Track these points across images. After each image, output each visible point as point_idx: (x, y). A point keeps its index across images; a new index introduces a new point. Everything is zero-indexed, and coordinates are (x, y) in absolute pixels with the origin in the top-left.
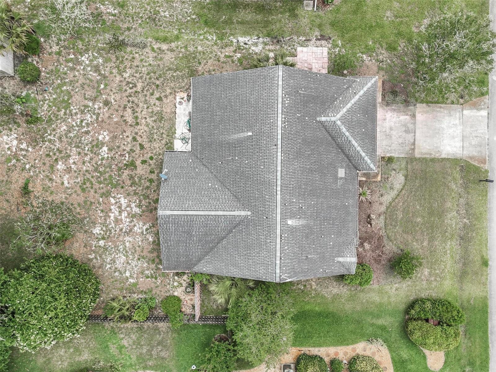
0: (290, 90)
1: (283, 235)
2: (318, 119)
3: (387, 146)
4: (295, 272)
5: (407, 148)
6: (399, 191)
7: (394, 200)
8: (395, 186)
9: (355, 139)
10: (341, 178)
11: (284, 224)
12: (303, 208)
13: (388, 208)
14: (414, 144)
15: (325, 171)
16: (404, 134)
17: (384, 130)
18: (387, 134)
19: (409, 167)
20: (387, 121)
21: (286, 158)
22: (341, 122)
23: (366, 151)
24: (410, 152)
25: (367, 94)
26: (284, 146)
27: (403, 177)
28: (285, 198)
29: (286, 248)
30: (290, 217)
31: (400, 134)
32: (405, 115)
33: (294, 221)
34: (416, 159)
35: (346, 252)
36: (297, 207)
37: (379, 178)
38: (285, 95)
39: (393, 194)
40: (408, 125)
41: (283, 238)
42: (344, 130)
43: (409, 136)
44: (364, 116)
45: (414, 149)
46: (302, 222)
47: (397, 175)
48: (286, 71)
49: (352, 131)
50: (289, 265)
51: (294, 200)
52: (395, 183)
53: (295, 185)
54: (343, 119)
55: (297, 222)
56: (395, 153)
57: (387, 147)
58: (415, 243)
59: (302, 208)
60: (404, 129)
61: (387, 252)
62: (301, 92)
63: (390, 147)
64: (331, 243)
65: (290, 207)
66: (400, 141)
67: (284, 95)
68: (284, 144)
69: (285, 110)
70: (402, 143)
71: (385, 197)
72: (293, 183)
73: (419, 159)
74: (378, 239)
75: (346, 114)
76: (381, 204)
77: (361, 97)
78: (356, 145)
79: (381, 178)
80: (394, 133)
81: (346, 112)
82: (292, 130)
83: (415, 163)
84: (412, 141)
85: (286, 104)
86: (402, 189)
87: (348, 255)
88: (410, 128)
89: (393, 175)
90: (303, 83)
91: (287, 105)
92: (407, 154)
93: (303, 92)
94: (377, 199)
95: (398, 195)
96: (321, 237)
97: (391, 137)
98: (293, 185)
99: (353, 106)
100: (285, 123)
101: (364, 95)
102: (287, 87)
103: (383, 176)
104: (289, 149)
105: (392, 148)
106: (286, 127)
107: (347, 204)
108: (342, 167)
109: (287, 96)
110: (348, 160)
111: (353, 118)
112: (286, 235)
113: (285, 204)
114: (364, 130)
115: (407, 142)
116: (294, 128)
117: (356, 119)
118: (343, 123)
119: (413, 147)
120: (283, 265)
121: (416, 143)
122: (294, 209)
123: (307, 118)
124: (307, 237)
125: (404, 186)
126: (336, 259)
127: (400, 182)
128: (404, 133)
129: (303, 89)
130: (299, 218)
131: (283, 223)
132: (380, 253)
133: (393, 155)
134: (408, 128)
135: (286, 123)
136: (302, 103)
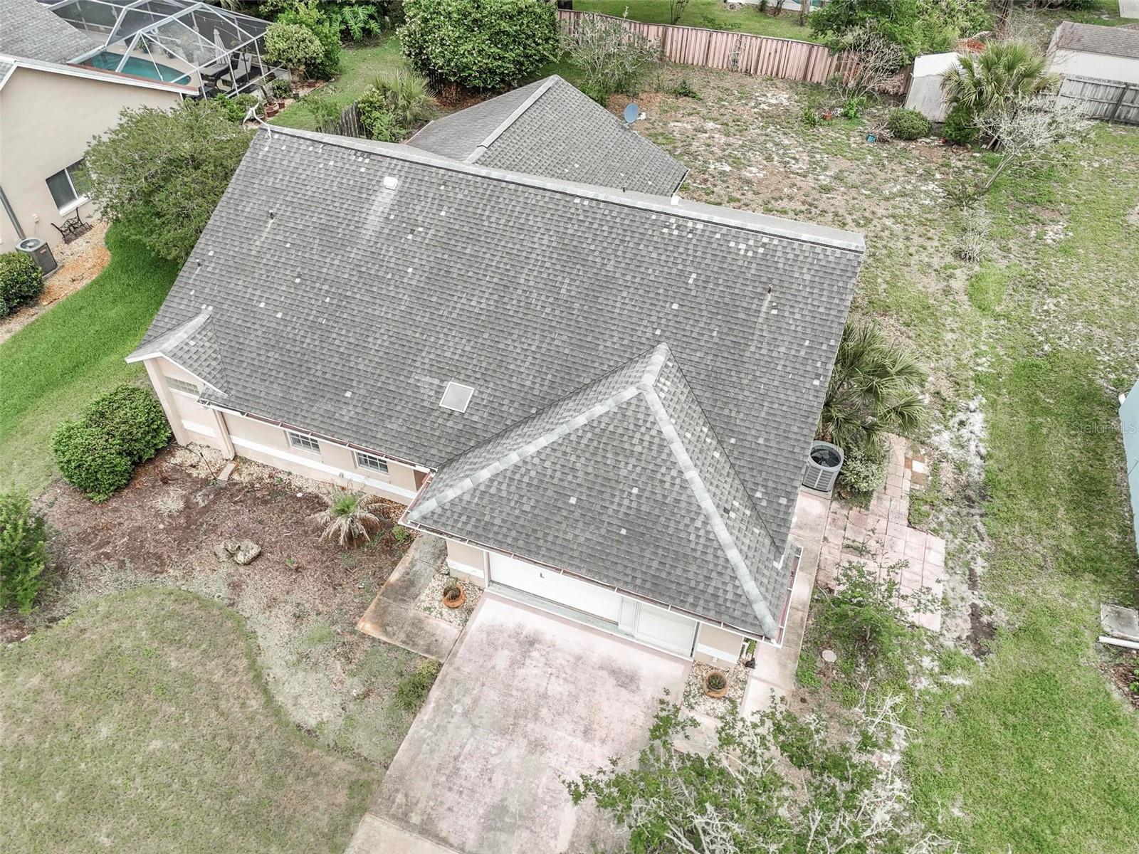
0: (780, 266)
1: (367, 161)
2: (663, 347)
3: (475, 701)
4: (256, 174)
5: (422, 790)
6: (271, 686)
7: (253, 655)
8: (301, 675)
9: (553, 448)
10: (439, 392)
11: (393, 169)
12: (410, 237)
13: (240, 622)
14: (427, 830)
15: (486, 336)
16: (490, 797)
17: (544, 712)
18: (521, 722)
19: (341, 766)
20: (578, 742)
21: (573, 210)
22: (629, 403)
23: (493, 491)
24: (400, 798)
25: (710, 558)
26: (611, 211)
27: (312, 722)
28: (463, 186)
29: (331, 163)
30: (405, 189)
31: (499, 780)
32: (575, 834)
33: (387, 200)
34: (357, 811)
35: (208, 344)
36: (420, 218)
37: (366, 626)
38: (764, 245)
39: (275, 661)
40: (526, 834)
41: (360, 159)
42: (599, 410)
43: (473, 822)
44: (626, 521)
45: (402, 819)
46: (373, 222)
47: (338, 701)
48: (844, 261)
49: (585, 441)
50: (285, 163)
51: (443, 213)
52: (311, 678)
53: (486, 223)
54: (634, 415)
55: (381, 209)
56: (428, 727)
57: (468, 701)
58: (35, 681)
59: (412, 231)
60: (514, 805)
61: (95, 570)
62: (766, 303)
63: (466, 714)
64: (262, 305)
65: (431, 195)
66: (469, 769)
67: (765, 240)
68: (614, 214)
69: (718, 236)
70: (456, 771)
71: (284, 627)
72: (493, 219)
73: (348, 832)
74: (159, 557)
75: (654, 432)
76: (272, 603)
77: (705, 523)
78: (531, 449)
79: (363, 636)
80: (515, 752)
81: (660, 432)
82: (651, 249)
83: (341, 798)
84: (444, 827)
85: (738, 243)
86: (269, 699)
87: (192, 343)
88: (503, 837)
89: (348, 681)
90: (797, 316)
91: (732, 244)
92: (401, 779)
93: (764, 309)
94: (297, 596)
95: (258, 677)
96: (299, 276)
97: (503, 732)
98: (489, 217)
99: (674, 473)
100: (678, 227)
101: (711, 539)
102: (791, 256)
103: (367, 645)
104: (595, 226)
105: (456, 719)
106: (665, 230)
107: (348, 394)
108: (475, 404)
109: (761, 250)
110: (489, 435)
111: (632, 461)
112: (363, 170)
113: (444, 184)
114: (573, 501)
115: (451, 798)
116: (654, 255)
117: (623, 473)
118: (623, 409)
119: (415, 819)
120: (296, 145)
121: (427, 845)
122: (418, 208)
123: (675, 306)
124: (325, 229)
125: (278, 712)
126: (210, 308)
127: (304, 702)
128: (496, 799)
129: (774, 312)
130: (387, 218)
131: (399, 167)
132: (108, 549)
133: (427, 712)
134: (511, 829)
135: (676, 232)
136: (727, 300)
